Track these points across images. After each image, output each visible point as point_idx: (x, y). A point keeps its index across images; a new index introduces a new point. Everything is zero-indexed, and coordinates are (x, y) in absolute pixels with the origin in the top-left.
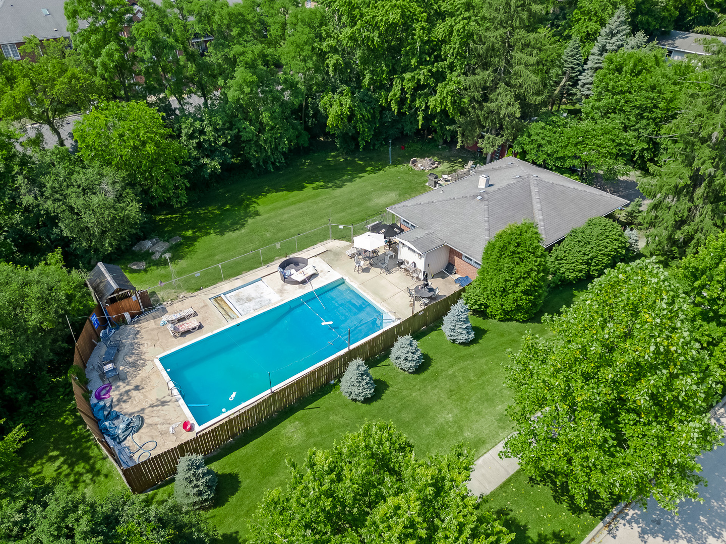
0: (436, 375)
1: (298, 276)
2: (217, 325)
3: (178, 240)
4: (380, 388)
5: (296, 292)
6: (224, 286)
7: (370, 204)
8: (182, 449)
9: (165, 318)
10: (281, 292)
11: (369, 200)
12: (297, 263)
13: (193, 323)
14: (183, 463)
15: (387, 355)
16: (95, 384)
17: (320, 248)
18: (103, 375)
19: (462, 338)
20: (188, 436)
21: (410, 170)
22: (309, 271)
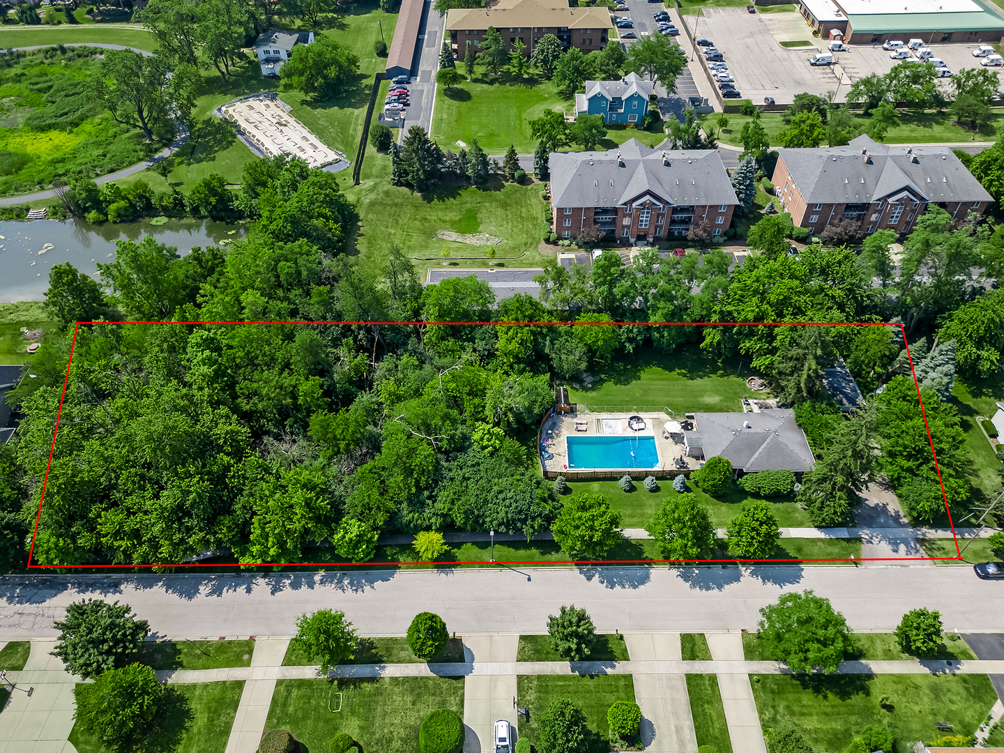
0: (657, 497)
1: (635, 426)
2: (592, 433)
3: (597, 379)
4: (632, 489)
5: (630, 433)
6: (604, 415)
7: (701, 399)
8: (561, 474)
9: (575, 420)
10: (624, 430)
11: (702, 396)
12: (638, 419)
13: (584, 427)
14: (559, 478)
15: (643, 479)
16: (544, 436)
17: (655, 415)
18: (547, 434)
19: (678, 489)
20: (565, 471)
21: (744, 385)
22: (642, 425)
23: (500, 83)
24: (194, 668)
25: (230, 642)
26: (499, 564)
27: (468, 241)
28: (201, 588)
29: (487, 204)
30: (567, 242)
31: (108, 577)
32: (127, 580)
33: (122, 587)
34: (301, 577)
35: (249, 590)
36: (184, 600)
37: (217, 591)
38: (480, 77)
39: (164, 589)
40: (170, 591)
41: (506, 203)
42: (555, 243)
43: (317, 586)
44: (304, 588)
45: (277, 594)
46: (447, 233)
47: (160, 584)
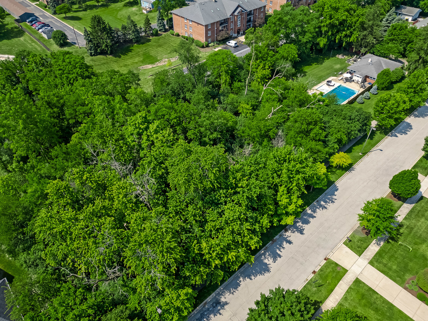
0: (373, 100)
1: (331, 84)
5: (332, 88)
6: (316, 87)
10: (329, 88)
12: (329, 82)
17: (331, 78)
19: (375, 93)
21: (338, 58)
22: (333, 83)
23: (89, 9)
24: (326, 298)
25: (321, 270)
26: (364, 154)
27: (159, 65)
28: (266, 261)
29: (151, 49)
30: (212, 44)
31: (206, 303)
32: (219, 294)
33: (223, 300)
34: (302, 217)
35: (290, 242)
36: (267, 274)
37: (275, 256)
38: (76, 10)
39: (248, 280)
40: (253, 277)
41: (159, 45)
42: (207, 46)
43: (315, 215)
44: (311, 220)
45: (304, 232)
46: (144, 66)
47: (241, 279)
